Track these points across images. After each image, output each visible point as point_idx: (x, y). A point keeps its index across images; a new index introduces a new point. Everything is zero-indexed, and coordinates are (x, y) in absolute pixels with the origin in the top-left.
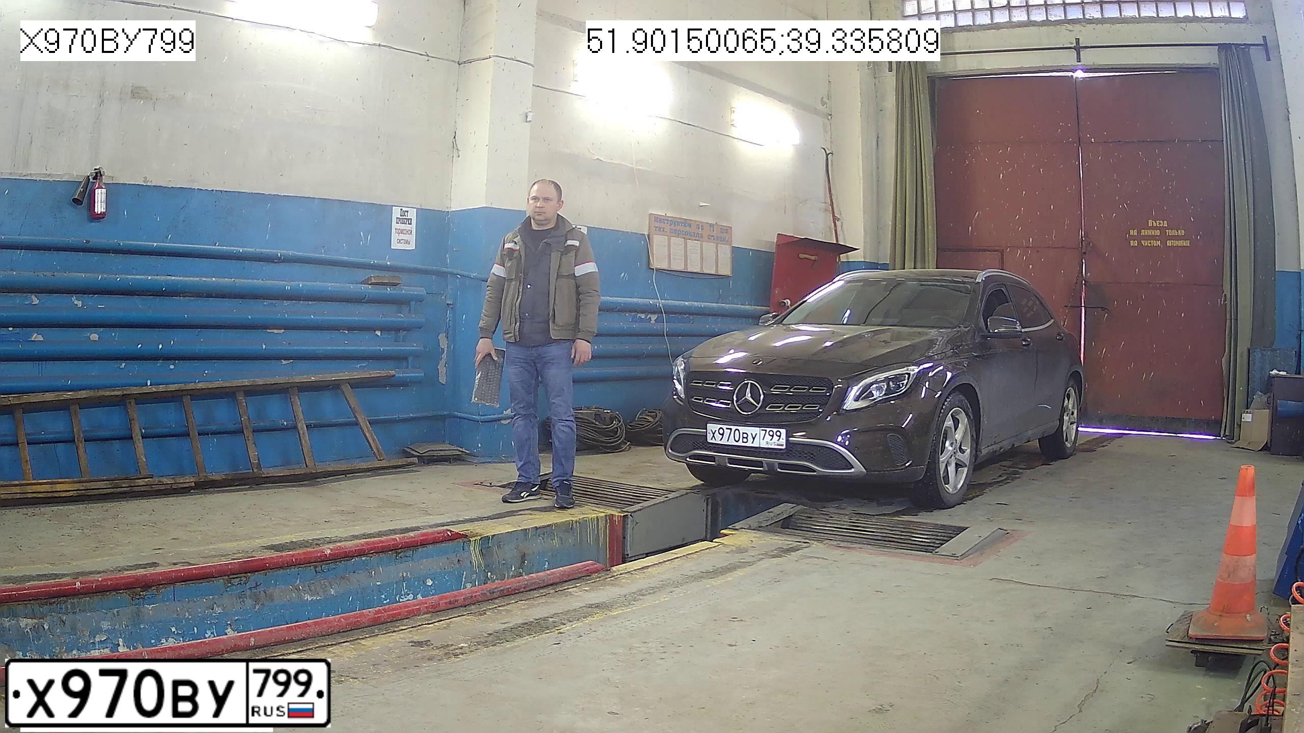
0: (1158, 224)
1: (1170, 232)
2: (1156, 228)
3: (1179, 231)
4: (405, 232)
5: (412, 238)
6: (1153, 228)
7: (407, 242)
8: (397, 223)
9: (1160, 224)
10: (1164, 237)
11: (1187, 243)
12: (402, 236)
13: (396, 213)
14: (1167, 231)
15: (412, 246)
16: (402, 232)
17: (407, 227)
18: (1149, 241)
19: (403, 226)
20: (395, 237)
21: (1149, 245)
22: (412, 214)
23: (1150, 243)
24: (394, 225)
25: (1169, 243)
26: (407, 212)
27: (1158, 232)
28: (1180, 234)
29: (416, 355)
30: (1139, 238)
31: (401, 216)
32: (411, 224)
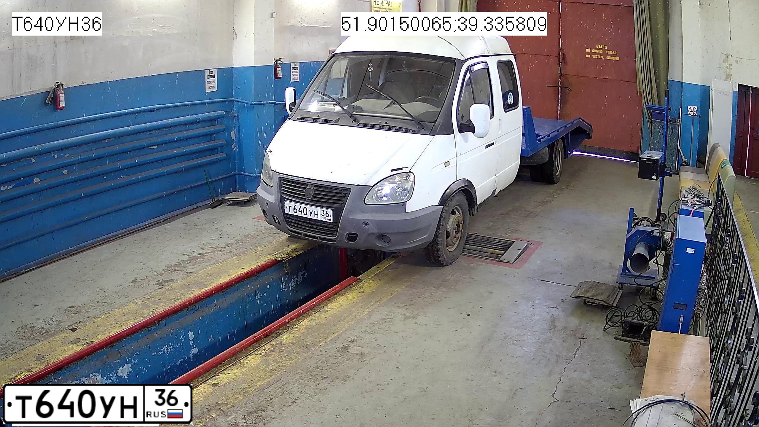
0: (602, 47)
1: (608, 52)
2: (601, 49)
3: (614, 52)
4: (212, 82)
5: (215, 85)
6: (599, 49)
7: (213, 87)
8: (208, 78)
9: (603, 47)
10: (605, 54)
11: (618, 59)
12: (211, 85)
13: (207, 74)
14: (607, 51)
15: (216, 89)
16: (210, 82)
17: (213, 79)
18: (597, 56)
19: (210, 80)
20: (207, 86)
21: (597, 58)
22: (215, 73)
23: (597, 57)
24: (207, 80)
25: (608, 58)
26: (212, 71)
27: (601, 51)
28: (614, 53)
29: (222, 146)
30: (591, 53)
31: (210, 74)
32: (214, 77)
